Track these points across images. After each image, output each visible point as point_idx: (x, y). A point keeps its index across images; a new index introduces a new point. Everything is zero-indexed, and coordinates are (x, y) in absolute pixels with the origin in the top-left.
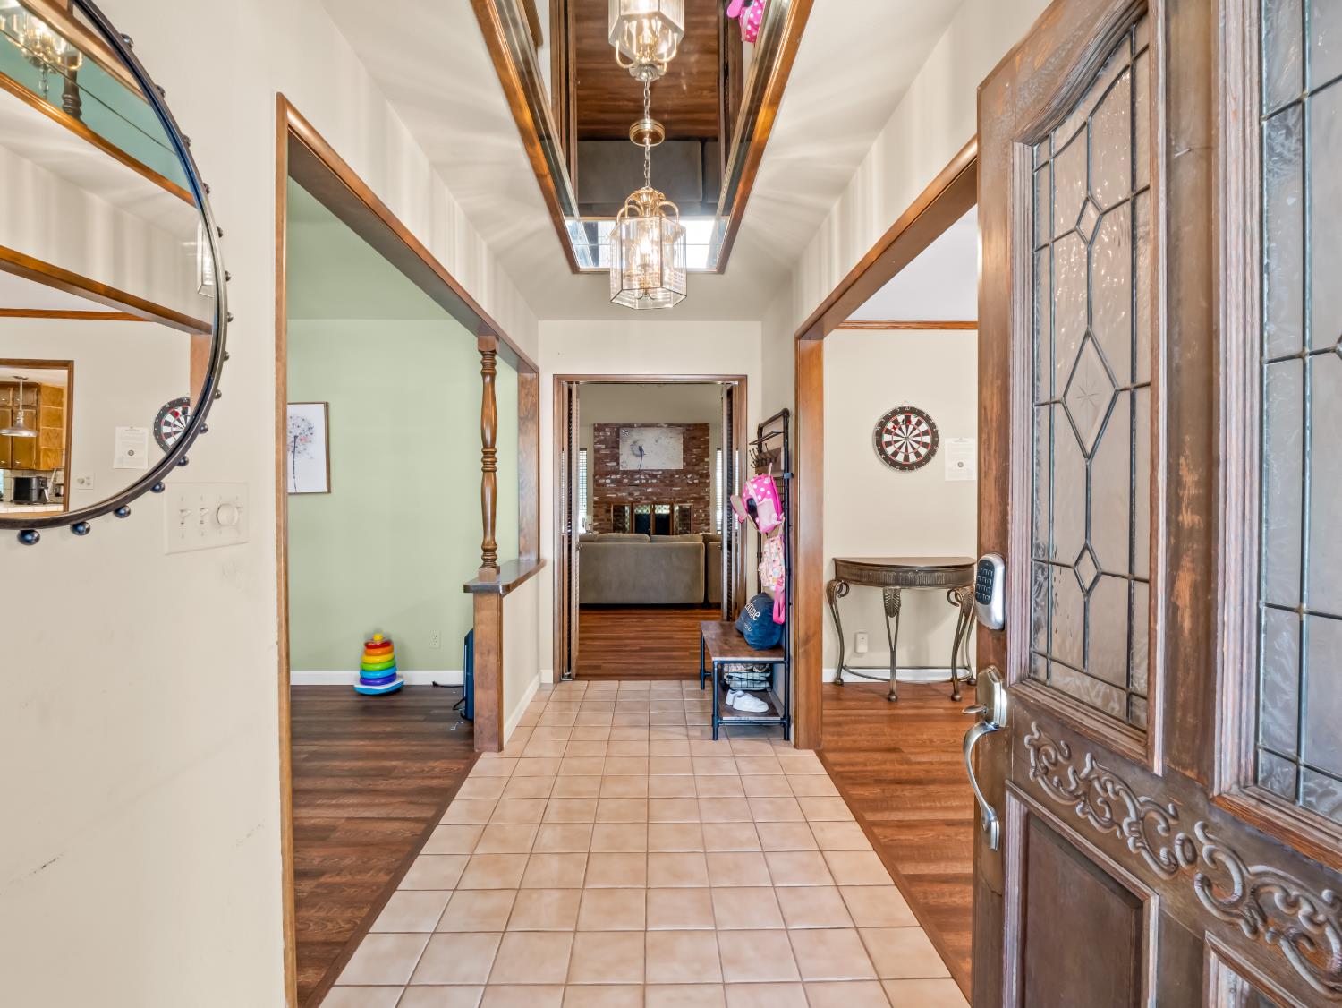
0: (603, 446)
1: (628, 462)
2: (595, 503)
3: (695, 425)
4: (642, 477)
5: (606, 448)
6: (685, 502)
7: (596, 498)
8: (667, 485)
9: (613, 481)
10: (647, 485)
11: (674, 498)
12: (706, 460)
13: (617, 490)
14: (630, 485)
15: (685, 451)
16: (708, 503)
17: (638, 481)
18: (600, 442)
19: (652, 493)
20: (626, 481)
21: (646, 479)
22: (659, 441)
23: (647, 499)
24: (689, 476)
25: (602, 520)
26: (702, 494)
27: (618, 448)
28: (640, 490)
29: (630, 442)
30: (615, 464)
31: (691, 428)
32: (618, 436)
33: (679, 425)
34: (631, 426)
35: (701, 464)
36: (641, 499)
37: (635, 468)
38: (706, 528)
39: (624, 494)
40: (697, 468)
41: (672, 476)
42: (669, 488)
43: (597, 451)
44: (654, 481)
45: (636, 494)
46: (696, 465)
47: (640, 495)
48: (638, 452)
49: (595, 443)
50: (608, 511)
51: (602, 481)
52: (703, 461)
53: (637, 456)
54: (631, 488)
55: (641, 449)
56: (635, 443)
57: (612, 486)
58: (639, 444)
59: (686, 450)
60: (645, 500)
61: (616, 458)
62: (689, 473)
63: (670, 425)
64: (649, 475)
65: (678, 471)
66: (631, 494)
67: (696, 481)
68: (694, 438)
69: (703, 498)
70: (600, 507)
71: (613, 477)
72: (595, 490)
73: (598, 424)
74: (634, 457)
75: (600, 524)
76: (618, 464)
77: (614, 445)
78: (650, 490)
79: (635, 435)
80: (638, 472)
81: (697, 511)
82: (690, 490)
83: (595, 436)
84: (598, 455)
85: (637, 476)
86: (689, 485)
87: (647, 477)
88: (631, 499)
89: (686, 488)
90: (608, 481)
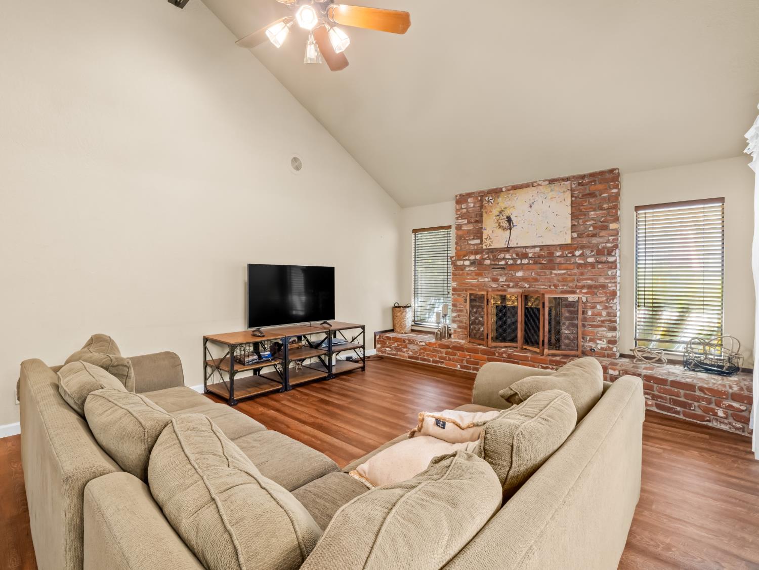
0: (465, 221)
1: (495, 237)
2: (454, 289)
3: (592, 175)
4: (508, 256)
5: (469, 222)
6: (573, 292)
7: (454, 284)
8: (544, 267)
9: (473, 263)
10: (514, 267)
11: (556, 286)
12: (612, 226)
13: (479, 275)
14: (494, 267)
15: (574, 216)
16: (614, 294)
17: (503, 263)
18: (462, 216)
19: (524, 279)
20: (488, 262)
21: (513, 259)
22: (535, 207)
23: (516, 286)
24: (578, 253)
25: (461, 311)
26: (602, 280)
27: (481, 221)
28: (505, 275)
29: (495, 212)
30: (478, 241)
31: (586, 180)
32: (482, 207)
33: (568, 179)
34: (497, 192)
35: (603, 233)
36: (508, 286)
37: (503, 245)
38: (610, 335)
39: (486, 280)
40: (595, 240)
41: (551, 254)
42: (548, 272)
43: (459, 228)
44: (525, 261)
45: (502, 279)
46: (594, 235)
47: (506, 281)
48: (505, 224)
49: (457, 218)
50: (466, 300)
51: (460, 263)
52: (607, 228)
53: (504, 229)
54: (495, 272)
55: (509, 220)
56: (501, 212)
57: (472, 269)
58: (507, 213)
59: (577, 213)
60: (512, 287)
61: (479, 234)
62: (582, 247)
63: (552, 181)
64: (517, 255)
65: (563, 247)
66: (495, 280)
67: (590, 260)
68: (592, 195)
69: (604, 286)
70: (459, 295)
71: (472, 257)
72: (454, 274)
73: (461, 195)
74: (500, 231)
75: (459, 316)
76: (481, 243)
77: (478, 219)
78: (520, 274)
79: (503, 202)
80: (507, 250)
81: (594, 307)
82: (582, 274)
83: (457, 210)
84: (460, 233)
85: (502, 256)
86: (579, 265)
87: (514, 256)
88: (494, 285)
89: (576, 271)
90: (467, 263)
